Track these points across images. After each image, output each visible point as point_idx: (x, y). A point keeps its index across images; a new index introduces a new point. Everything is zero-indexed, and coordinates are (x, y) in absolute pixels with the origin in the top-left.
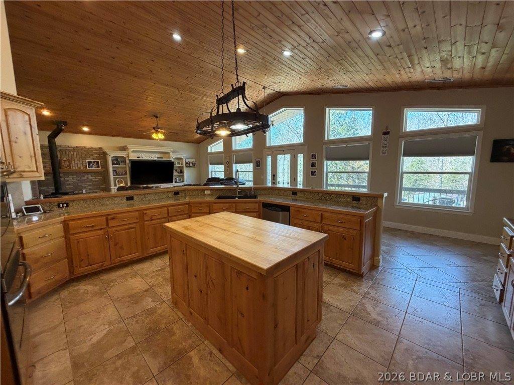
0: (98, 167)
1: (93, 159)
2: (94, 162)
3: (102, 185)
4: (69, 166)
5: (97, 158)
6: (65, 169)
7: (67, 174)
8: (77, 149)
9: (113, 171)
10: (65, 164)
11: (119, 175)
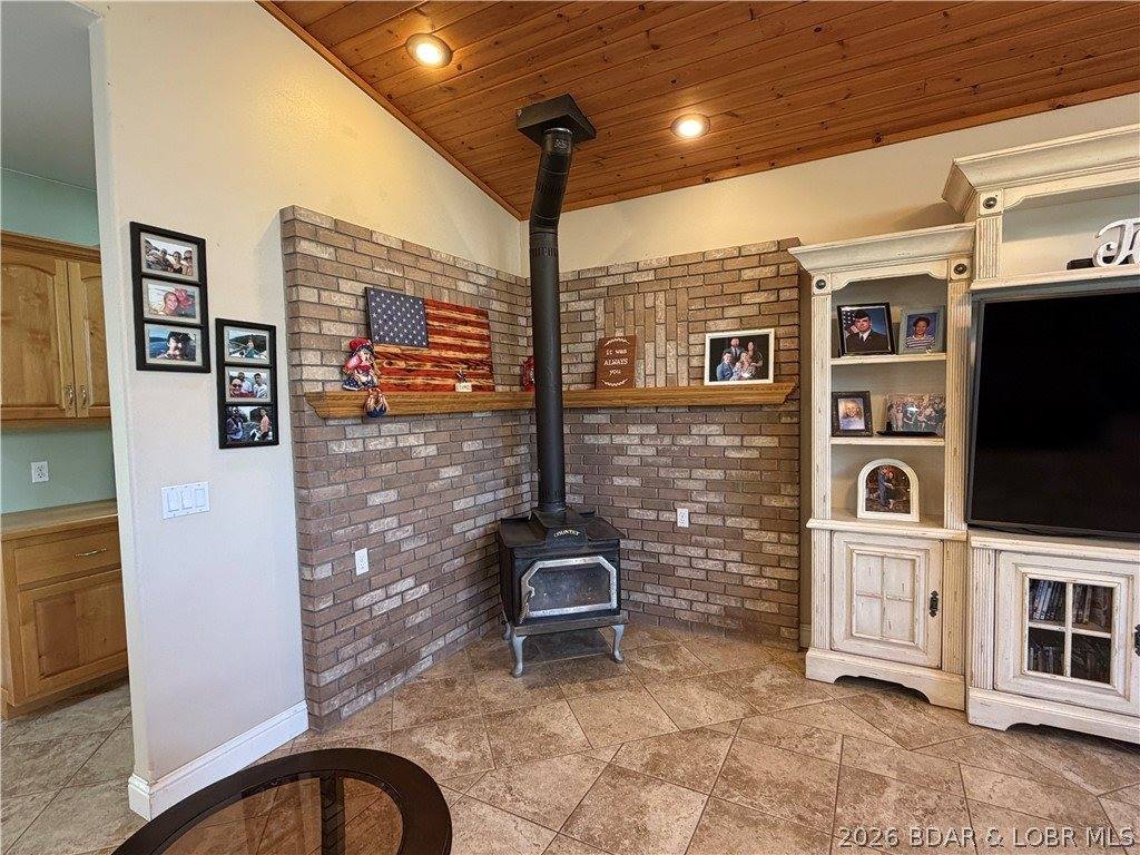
0: (762, 373)
1: (742, 322)
2: (744, 342)
3: (776, 493)
5: (764, 315)
6: (613, 391)
8: (671, 274)
9: (836, 398)
10: (614, 363)
11: (889, 432)
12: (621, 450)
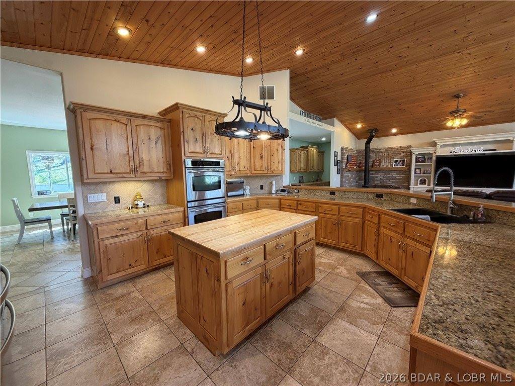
0: (403, 165)
1: (400, 158)
2: (400, 161)
3: (405, 183)
4: (379, 165)
5: (404, 157)
6: (376, 168)
7: (377, 172)
8: (388, 150)
9: (415, 169)
10: (377, 164)
11: (424, 174)
12: (377, 177)
